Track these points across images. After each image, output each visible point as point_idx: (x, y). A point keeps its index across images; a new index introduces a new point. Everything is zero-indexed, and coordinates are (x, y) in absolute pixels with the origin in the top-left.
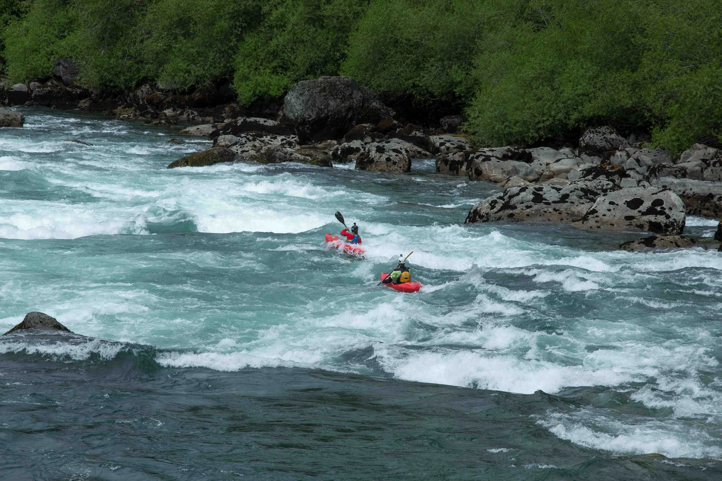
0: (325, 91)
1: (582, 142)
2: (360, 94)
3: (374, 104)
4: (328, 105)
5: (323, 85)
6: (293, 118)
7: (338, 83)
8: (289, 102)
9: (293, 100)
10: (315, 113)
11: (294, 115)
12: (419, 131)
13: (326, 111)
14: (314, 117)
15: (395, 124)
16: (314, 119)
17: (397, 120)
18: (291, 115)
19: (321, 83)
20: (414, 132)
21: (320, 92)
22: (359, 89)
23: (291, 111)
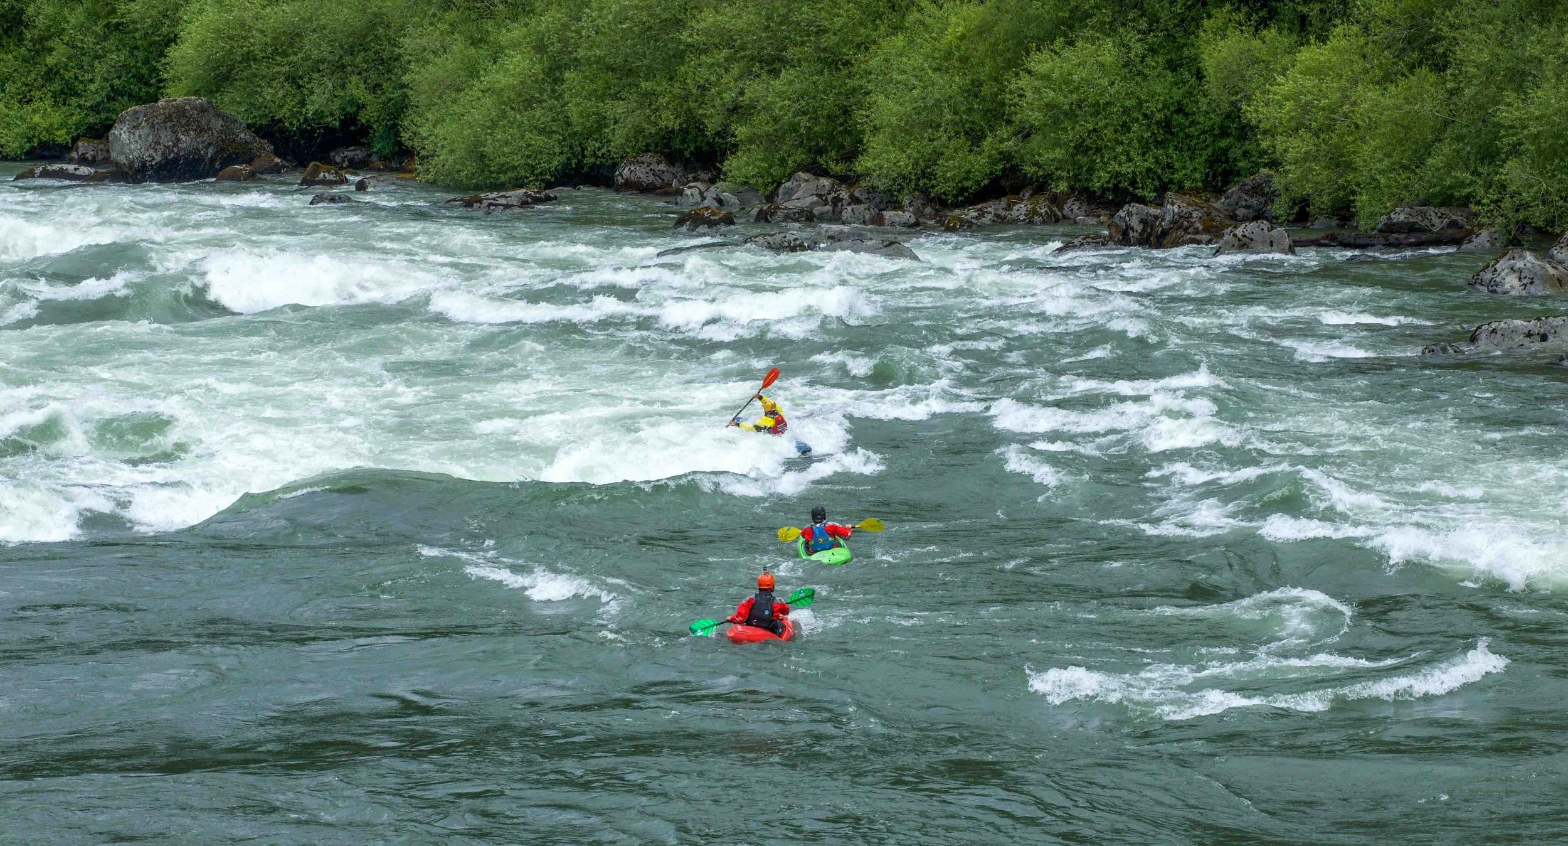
0: (171, 121)
1: (619, 178)
2: (221, 122)
3: (242, 135)
4: (178, 140)
5: (167, 111)
6: (125, 162)
7: (187, 107)
8: (118, 139)
9: (123, 136)
10: (160, 153)
11: (127, 158)
12: (329, 172)
13: (176, 150)
14: (158, 158)
15: (277, 164)
16: (160, 162)
17: (279, 157)
18: (122, 159)
19: (164, 108)
20: (322, 175)
21: (165, 122)
22: (218, 115)
23: (122, 153)
